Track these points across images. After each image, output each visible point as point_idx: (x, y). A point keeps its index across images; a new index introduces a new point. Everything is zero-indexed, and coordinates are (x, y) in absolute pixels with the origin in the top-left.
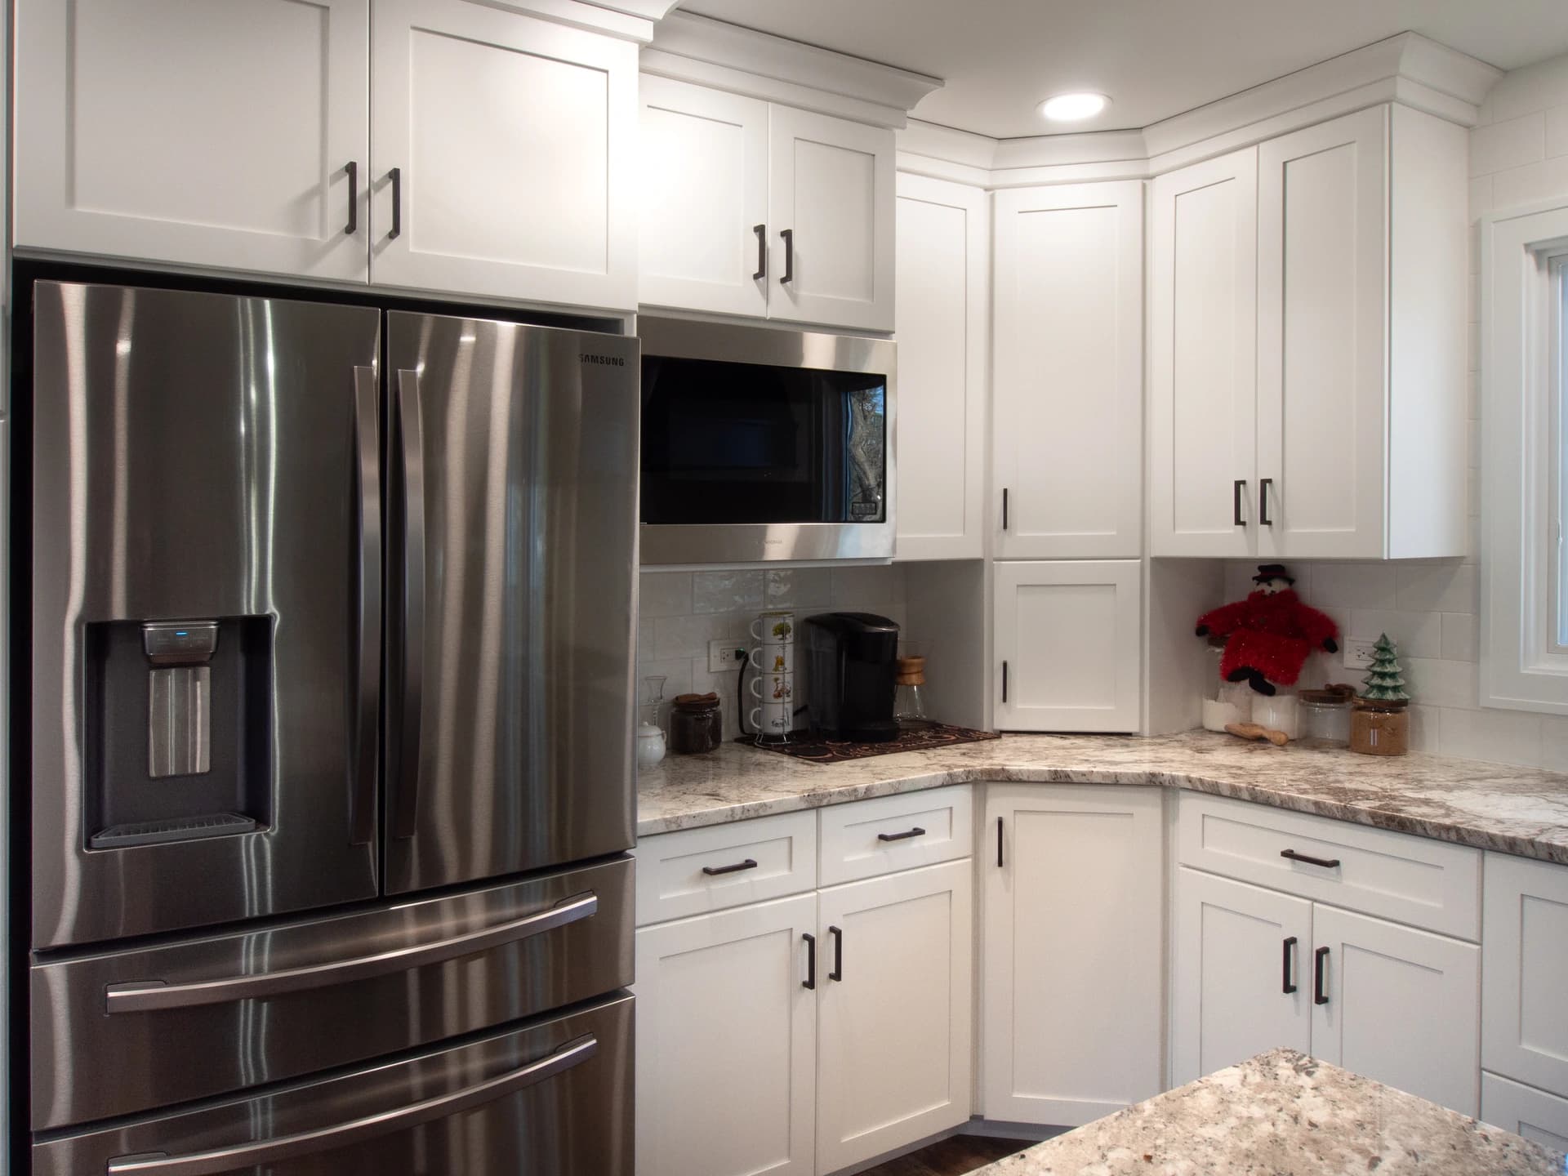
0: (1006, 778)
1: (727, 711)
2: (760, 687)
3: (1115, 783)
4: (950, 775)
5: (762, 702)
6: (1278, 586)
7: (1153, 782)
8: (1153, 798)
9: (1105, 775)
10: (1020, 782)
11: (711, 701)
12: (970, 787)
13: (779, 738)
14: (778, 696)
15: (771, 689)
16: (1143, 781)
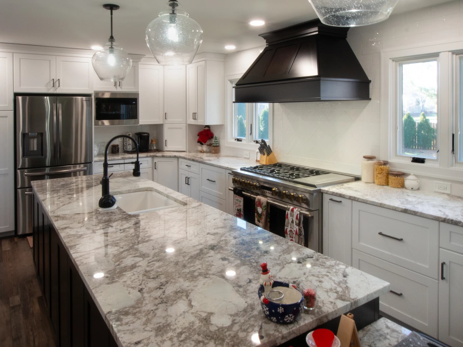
0: (157, 157)
1: (120, 147)
2: (126, 144)
3: (170, 157)
4: (147, 156)
5: (126, 146)
6: (207, 128)
7: (175, 157)
8: (176, 159)
9: (169, 156)
10: (158, 157)
11: (118, 145)
12: (151, 158)
13: (129, 151)
14: (129, 145)
15: (128, 144)
16: (174, 156)
